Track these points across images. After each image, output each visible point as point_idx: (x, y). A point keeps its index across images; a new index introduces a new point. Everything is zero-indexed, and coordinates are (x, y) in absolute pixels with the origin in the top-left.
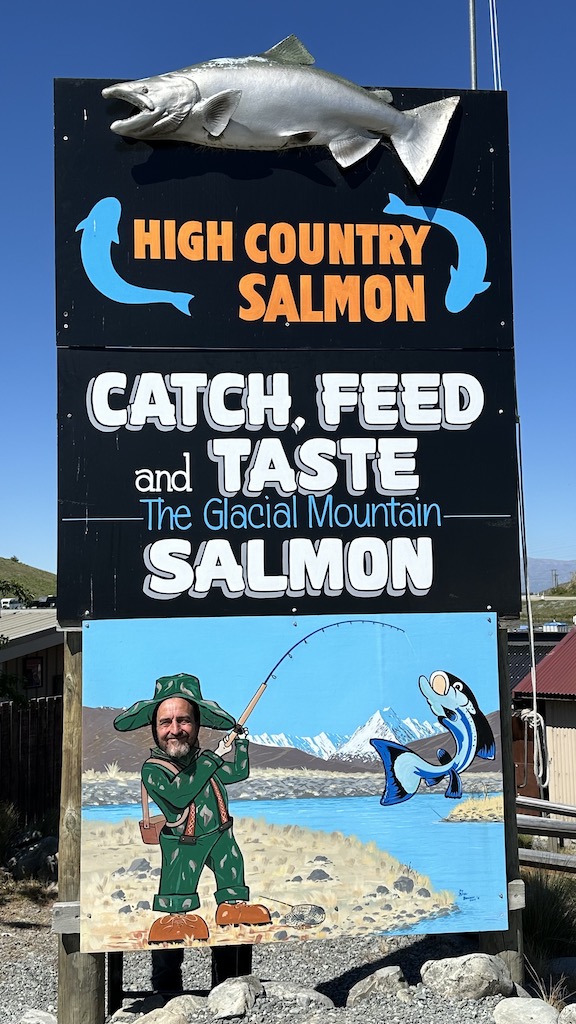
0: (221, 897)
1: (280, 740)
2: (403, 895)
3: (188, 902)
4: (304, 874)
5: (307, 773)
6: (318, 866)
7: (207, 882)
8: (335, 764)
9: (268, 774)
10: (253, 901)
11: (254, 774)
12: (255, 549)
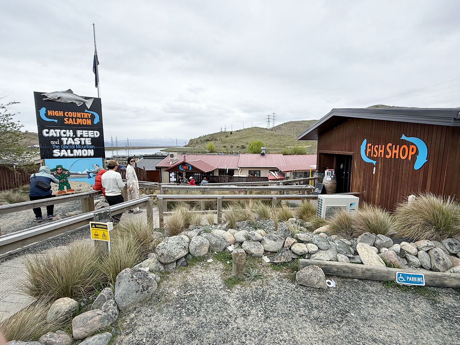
0: (67, 189)
1: (74, 172)
2: (91, 187)
3: (63, 189)
4: (78, 186)
5: (78, 175)
6: (80, 185)
7: (65, 187)
8: (82, 174)
9: (73, 176)
10: (72, 189)
11: (71, 176)
12: (69, 151)
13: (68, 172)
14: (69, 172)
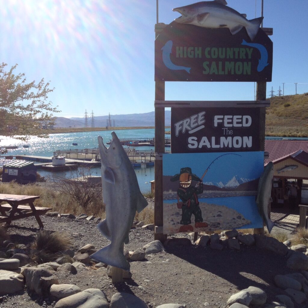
0: (196, 221)
2: (239, 220)
3: (188, 222)
4: (216, 215)
5: (217, 191)
6: (219, 213)
7: (193, 217)
8: (224, 189)
9: (207, 192)
10: (204, 222)
11: (204, 192)
13: (199, 182)
14: (202, 184)
